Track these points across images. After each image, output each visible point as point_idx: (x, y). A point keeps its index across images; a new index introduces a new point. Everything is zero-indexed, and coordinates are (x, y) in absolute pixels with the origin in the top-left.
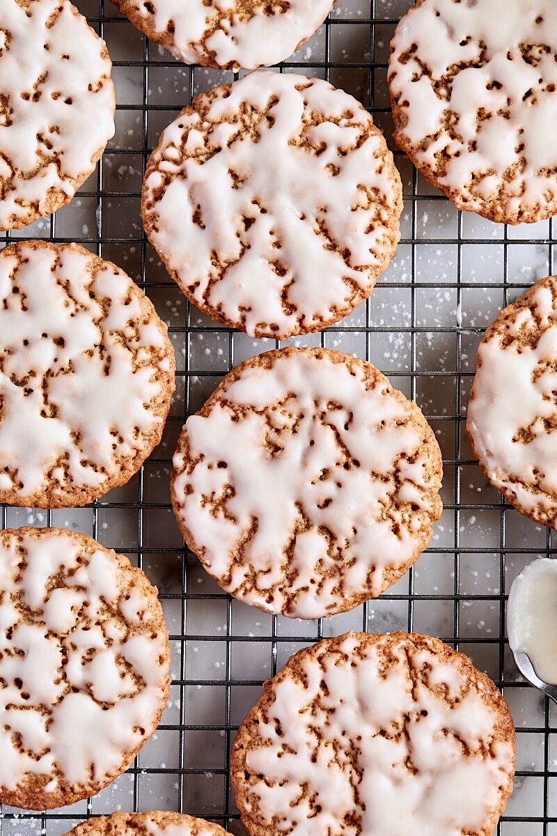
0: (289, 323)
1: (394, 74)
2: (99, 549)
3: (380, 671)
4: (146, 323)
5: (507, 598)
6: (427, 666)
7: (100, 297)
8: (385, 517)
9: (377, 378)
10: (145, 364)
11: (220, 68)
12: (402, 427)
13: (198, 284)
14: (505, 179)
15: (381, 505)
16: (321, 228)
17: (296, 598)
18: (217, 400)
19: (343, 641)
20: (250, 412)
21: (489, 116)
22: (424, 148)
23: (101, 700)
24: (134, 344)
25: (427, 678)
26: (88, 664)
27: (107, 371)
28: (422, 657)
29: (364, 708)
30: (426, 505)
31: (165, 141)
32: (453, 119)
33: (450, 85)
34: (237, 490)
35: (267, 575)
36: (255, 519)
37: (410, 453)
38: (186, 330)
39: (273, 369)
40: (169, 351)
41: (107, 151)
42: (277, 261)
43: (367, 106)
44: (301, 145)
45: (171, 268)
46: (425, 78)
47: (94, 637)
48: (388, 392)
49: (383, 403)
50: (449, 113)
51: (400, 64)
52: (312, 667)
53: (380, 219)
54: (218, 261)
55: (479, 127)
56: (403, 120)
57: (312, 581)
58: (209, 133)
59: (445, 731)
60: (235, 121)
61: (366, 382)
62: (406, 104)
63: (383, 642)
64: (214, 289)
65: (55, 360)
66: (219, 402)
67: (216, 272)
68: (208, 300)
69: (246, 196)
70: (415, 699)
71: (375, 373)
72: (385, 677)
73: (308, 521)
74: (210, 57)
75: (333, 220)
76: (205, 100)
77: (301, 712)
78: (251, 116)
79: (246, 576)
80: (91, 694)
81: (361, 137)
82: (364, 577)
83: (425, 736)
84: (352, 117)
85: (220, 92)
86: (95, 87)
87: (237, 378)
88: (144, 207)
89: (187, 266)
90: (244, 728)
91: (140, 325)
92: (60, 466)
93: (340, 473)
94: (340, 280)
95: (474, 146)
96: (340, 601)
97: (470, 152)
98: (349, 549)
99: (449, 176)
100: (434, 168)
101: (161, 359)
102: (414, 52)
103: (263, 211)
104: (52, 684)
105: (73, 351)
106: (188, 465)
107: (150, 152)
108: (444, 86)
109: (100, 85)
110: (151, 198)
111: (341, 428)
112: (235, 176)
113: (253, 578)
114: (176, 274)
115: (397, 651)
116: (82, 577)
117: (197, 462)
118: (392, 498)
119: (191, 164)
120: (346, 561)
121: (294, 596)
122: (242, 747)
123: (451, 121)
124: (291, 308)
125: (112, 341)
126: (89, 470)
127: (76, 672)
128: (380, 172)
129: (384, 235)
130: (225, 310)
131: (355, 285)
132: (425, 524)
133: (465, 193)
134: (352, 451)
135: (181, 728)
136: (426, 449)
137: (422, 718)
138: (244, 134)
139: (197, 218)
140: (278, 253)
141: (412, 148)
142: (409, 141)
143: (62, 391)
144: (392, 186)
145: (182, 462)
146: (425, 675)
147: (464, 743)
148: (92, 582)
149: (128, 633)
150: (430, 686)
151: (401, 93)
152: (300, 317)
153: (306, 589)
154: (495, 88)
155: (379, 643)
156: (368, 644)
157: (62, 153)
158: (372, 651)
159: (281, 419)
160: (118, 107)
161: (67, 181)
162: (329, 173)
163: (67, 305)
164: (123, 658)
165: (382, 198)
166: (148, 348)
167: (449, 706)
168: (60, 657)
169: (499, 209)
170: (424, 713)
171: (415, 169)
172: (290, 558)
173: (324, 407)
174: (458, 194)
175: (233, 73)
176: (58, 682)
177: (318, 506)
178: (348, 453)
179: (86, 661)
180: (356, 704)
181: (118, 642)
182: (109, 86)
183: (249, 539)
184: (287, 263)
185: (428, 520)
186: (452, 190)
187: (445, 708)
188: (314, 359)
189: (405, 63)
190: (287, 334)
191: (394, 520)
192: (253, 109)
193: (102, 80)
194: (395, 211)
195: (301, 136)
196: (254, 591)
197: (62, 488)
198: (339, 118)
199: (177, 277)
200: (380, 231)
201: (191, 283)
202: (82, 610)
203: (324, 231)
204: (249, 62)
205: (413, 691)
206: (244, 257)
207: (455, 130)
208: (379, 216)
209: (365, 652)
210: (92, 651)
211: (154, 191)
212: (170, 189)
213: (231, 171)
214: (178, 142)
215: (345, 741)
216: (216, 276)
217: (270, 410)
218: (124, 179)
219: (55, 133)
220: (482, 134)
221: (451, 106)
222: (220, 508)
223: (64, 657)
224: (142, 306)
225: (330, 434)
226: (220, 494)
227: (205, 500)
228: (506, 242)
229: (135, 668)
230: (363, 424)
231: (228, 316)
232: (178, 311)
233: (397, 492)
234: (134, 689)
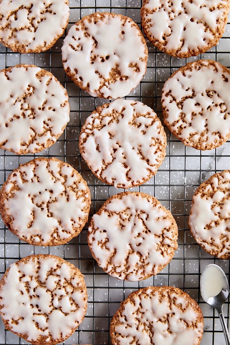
0: (129, 184)
1: (163, 100)
2: (64, 262)
3: (159, 300)
4: (79, 182)
5: (201, 274)
6: (175, 298)
7: (63, 175)
8: (159, 249)
9: (157, 203)
10: (80, 196)
11: (105, 98)
12: (165, 219)
13: (98, 171)
14: (201, 136)
15: (157, 245)
16: (139, 152)
17: (129, 275)
18: (103, 209)
19: (147, 290)
20: (114, 214)
21: (195, 115)
22: (173, 125)
23: (64, 312)
24: (76, 190)
25: (175, 302)
26: (60, 300)
27: (68, 200)
28: (173, 295)
29: (154, 312)
30: (172, 245)
31: (87, 123)
32: (183, 115)
33: (182, 104)
34: (109, 240)
35: (119, 268)
36: (115, 249)
37: (167, 228)
38: (94, 186)
39: (122, 199)
40: (88, 191)
41: (67, 126)
42: (124, 163)
43: (155, 111)
44: (133, 124)
45: (89, 165)
46: (174, 101)
47: (62, 292)
48: (160, 207)
49: (159, 211)
50: (182, 113)
51: (165, 97)
52: (137, 299)
53: (159, 149)
54: (105, 163)
55: (192, 118)
56: (166, 116)
57: (134, 270)
58: (102, 120)
59: (181, 319)
60: (110, 116)
61: (153, 204)
62: (168, 110)
63: (160, 290)
64: (103, 172)
65: (50, 198)
66: (104, 210)
67: (104, 166)
68: (101, 176)
69: (114, 141)
70: (171, 309)
71: (156, 201)
72: (161, 302)
73: (133, 250)
74: (101, 95)
75: (143, 150)
76: (100, 109)
77: (133, 314)
78: (116, 114)
79: (112, 268)
80: (61, 310)
81: (153, 121)
82: (152, 269)
83: (174, 322)
84: (150, 114)
85: (105, 106)
86: (63, 105)
87: (110, 202)
88: (80, 145)
89: (94, 165)
90: (114, 318)
91: (77, 183)
92: (55, 233)
93: (144, 234)
94: (146, 170)
95: (190, 125)
96: (143, 277)
97: (189, 126)
98: (146, 260)
99: (182, 135)
100: (177, 132)
101: (85, 194)
102: (170, 93)
103: (120, 146)
104: (48, 307)
105: (56, 194)
106: (93, 231)
107: (82, 126)
108: (180, 104)
109: (65, 104)
110: (82, 142)
111: (144, 220)
112: (110, 135)
113: (115, 269)
114: (91, 167)
115: (165, 293)
116: (58, 272)
117: (96, 230)
118: (161, 243)
119: (96, 131)
120: (146, 263)
121: (128, 275)
122: (114, 324)
123: (183, 116)
124: (129, 179)
125: (68, 189)
126: (65, 233)
127: (56, 303)
128: (159, 133)
129: (160, 154)
130: (107, 179)
131: (151, 171)
132: (172, 251)
133: (188, 140)
134: (148, 227)
135: (93, 317)
136: (173, 227)
137: (173, 315)
138: (113, 120)
139: (98, 149)
140: (125, 160)
141: (170, 125)
142: (169, 123)
143: (53, 208)
144: (163, 138)
145: (92, 230)
146: (174, 301)
147: (187, 324)
148: (61, 274)
149: (74, 290)
150: (176, 305)
151: (166, 107)
152: (132, 181)
153: (132, 272)
154: (197, 105)
155: (159, 290)
156: (155, 291)
157: (52, 127)
158: (157, 293)
159: (124, 216)
160: (71, 111)
161: (54, 137)
162: (142, 134)
163: (53, 179)
164: (72, 298)
165: (160, 142)
166: (81, 191)
167: (182, 311)
168: (51, 298)
169: (199, 146)
170: (174, 314)
171: (170, 132)
172: (127, 262)
173: (139, 212)
174: (185, 141)
175: (109, 100)
176: (50, 306)
177: (137, 245)
178: (147, 228)
179: (60, 299)
180: (151, 311)
181: (70, 293)
182: (68, 104)
183: (113, 256)
184: (128, 164)
185: (173, 250)
186: (183, 139)
187: (181, 312)
188: (136, 196)
189: (167, 97)
190: (128, 187)
191: (162, 250)
192: (116, 112)
193: (65, 103)
194: (164, 146)
195: (132, 121)
196: (115, 273)
197: (57, 240)
198: (146, 115)
199: (91, 168)
200: (159, 153)
201: (96, 170)
202: (58, 282)
203: (140, 153)
204: (114, 97)
205: (170, 306)
206: (113, 162)
207: (184, 119)
208: (159, 148)
209: (154, 293)
210: (62, 296)
211: (83, 139)
212: (88, 139)
213: (109, 133)
214: (91, 123)
215: (148, 323)
216: (104, 168)
217: (121, 213)
218: (73, 134)
219: (49, 121)
220: (193, 120)
221: (183, 111)
222: (104, 245)
223: (52, 298)
224: (78, 177)
225: (141, 221)
226: (104, 241)
227: (99, 243)
228: (201, 156)
229: (76, 302)
230: (152, 218)
231: (108, 181)
232: (91, 178)
233: (163, 241)
234: (76, 309)
